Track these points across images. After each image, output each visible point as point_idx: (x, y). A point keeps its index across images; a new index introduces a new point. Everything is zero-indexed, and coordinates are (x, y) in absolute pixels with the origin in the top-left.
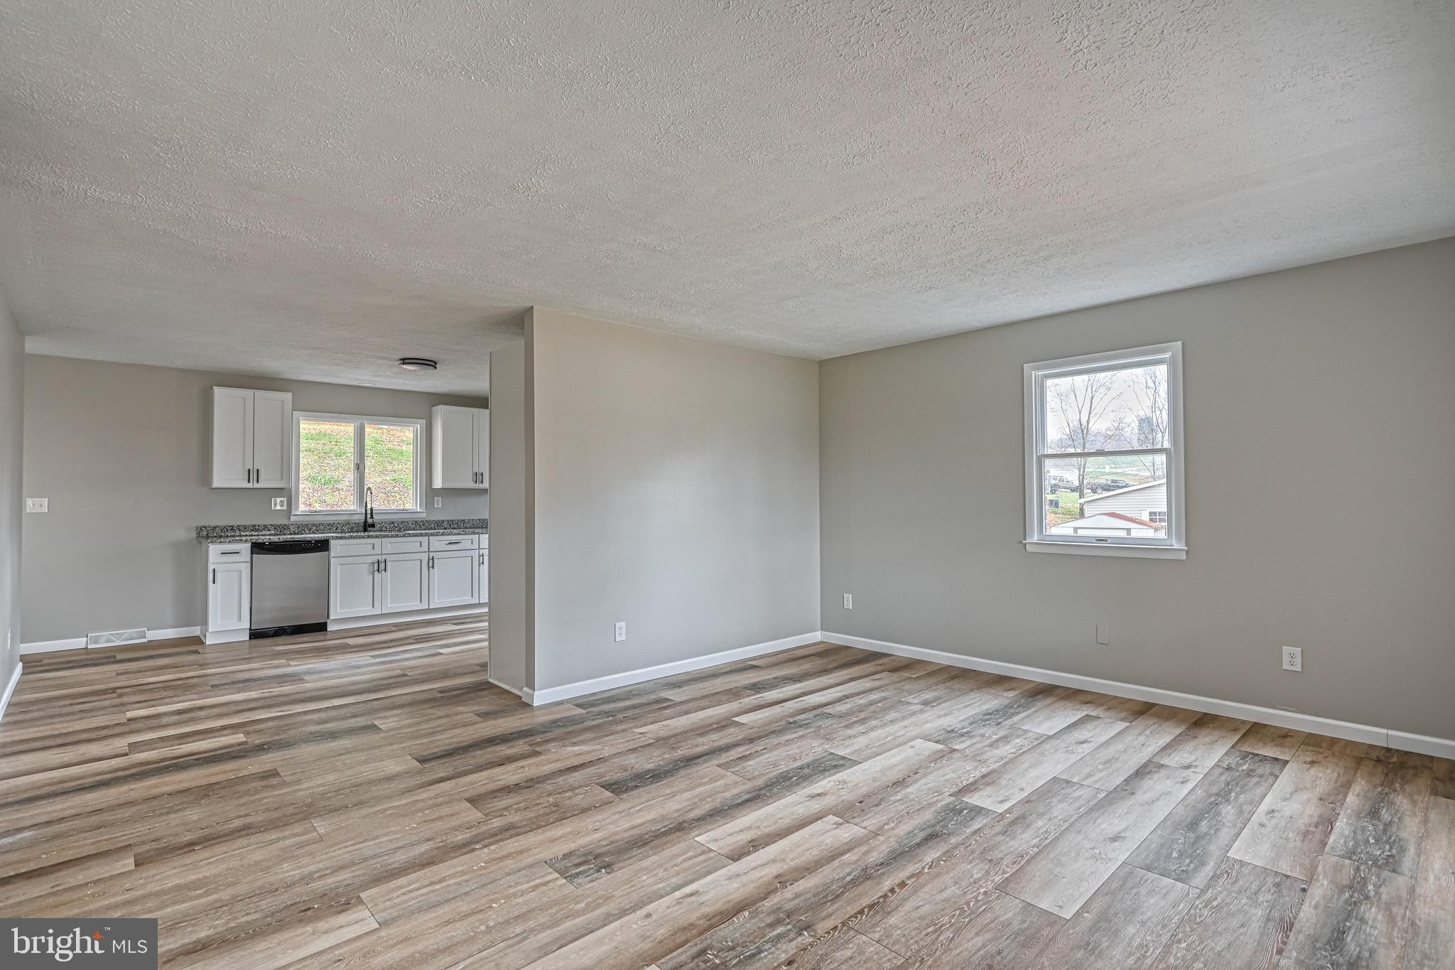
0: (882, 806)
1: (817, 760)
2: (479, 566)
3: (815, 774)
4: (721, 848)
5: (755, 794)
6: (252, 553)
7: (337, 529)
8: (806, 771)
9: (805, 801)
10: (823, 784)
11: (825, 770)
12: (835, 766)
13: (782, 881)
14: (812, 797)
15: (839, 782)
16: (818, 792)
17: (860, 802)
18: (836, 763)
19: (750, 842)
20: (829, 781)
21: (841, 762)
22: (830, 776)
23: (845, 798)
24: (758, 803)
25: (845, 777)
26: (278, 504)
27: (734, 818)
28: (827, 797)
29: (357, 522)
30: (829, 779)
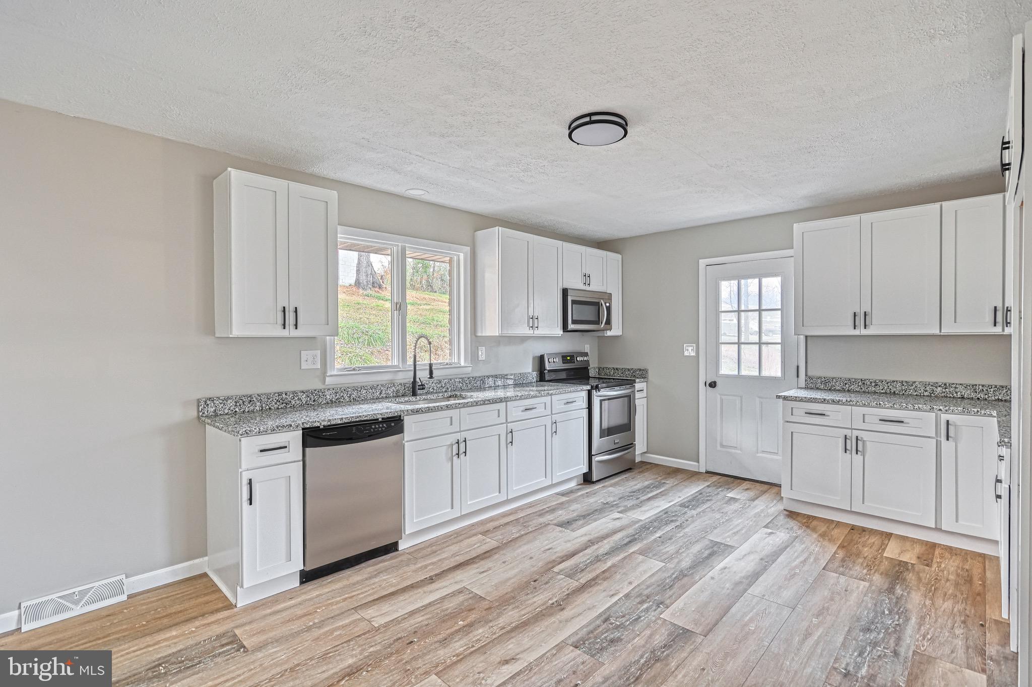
2: (552, 436)
6: (305, 445)
7: (381, 393)
26: (310, 359)
29: (402, 381)
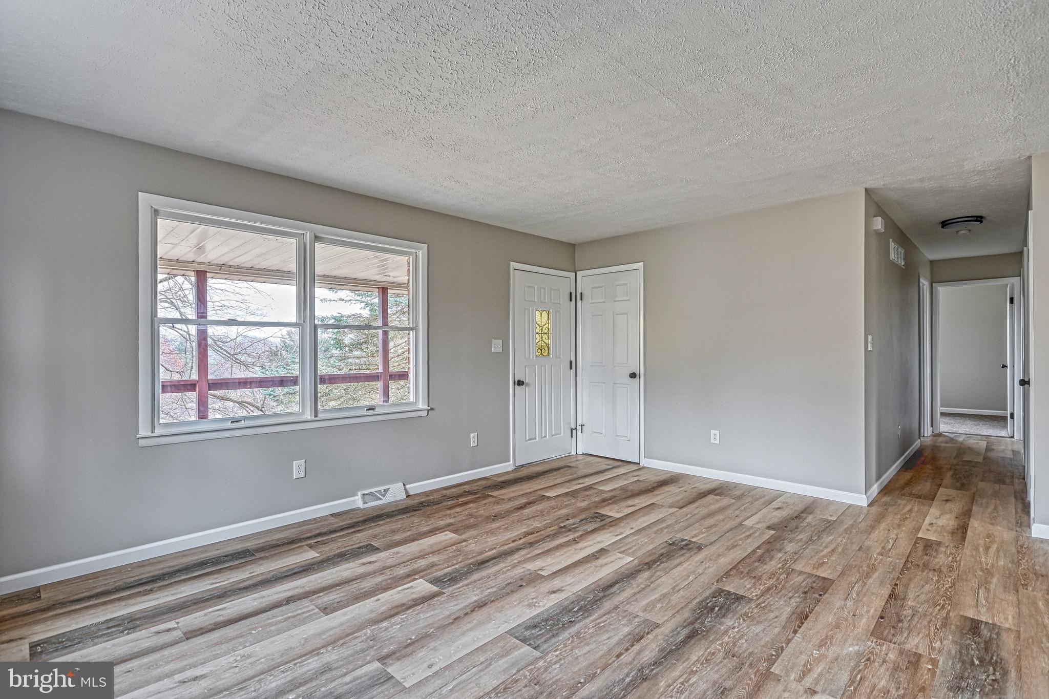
0: (506, 583)
1: (554, 636)
3: (557, 614)
4: (615, 554)
5: (608, 592)
8: (566, 619)
9: (566, 586)
10: (549, 603)
11: (547, 620)
12: (535, 626)
13: (575, 541)
14: (559, 590)
15: (535, 606)
16: (554, 595)
17: (521, 586)
18: (533, 631)
19: (598, 558)
20: (544, 606)
21: (527, 633)
22: (542, 613)
23: (533, 590)
24: (602, 585)
25: (528, 611)
27: (615, 572)
28: (547, 591)
30: (543, 609)
